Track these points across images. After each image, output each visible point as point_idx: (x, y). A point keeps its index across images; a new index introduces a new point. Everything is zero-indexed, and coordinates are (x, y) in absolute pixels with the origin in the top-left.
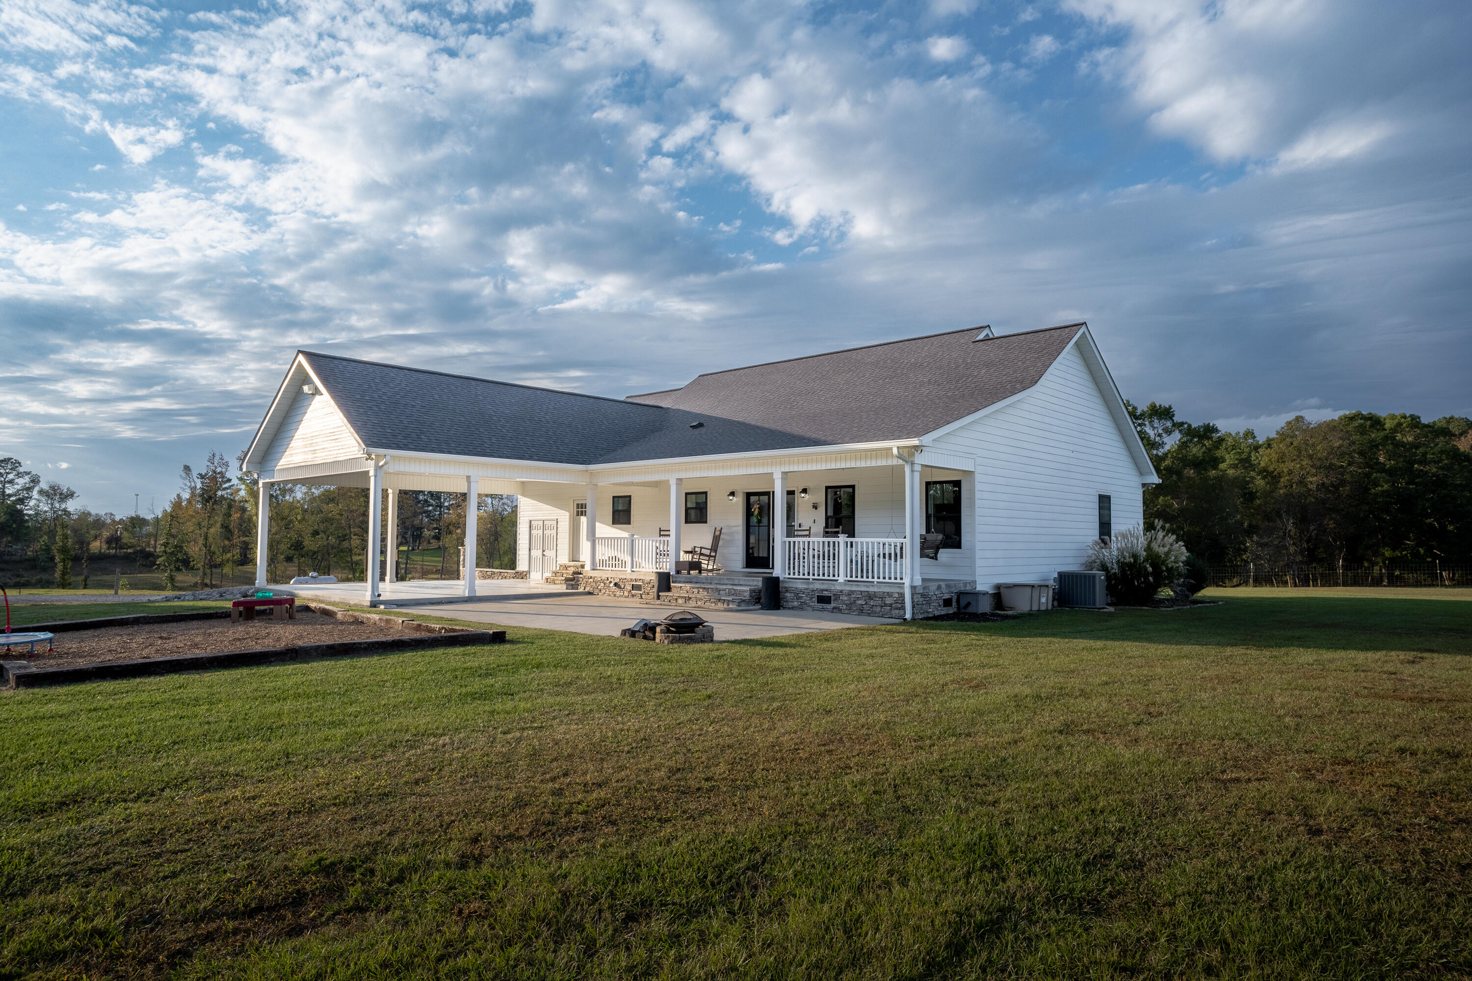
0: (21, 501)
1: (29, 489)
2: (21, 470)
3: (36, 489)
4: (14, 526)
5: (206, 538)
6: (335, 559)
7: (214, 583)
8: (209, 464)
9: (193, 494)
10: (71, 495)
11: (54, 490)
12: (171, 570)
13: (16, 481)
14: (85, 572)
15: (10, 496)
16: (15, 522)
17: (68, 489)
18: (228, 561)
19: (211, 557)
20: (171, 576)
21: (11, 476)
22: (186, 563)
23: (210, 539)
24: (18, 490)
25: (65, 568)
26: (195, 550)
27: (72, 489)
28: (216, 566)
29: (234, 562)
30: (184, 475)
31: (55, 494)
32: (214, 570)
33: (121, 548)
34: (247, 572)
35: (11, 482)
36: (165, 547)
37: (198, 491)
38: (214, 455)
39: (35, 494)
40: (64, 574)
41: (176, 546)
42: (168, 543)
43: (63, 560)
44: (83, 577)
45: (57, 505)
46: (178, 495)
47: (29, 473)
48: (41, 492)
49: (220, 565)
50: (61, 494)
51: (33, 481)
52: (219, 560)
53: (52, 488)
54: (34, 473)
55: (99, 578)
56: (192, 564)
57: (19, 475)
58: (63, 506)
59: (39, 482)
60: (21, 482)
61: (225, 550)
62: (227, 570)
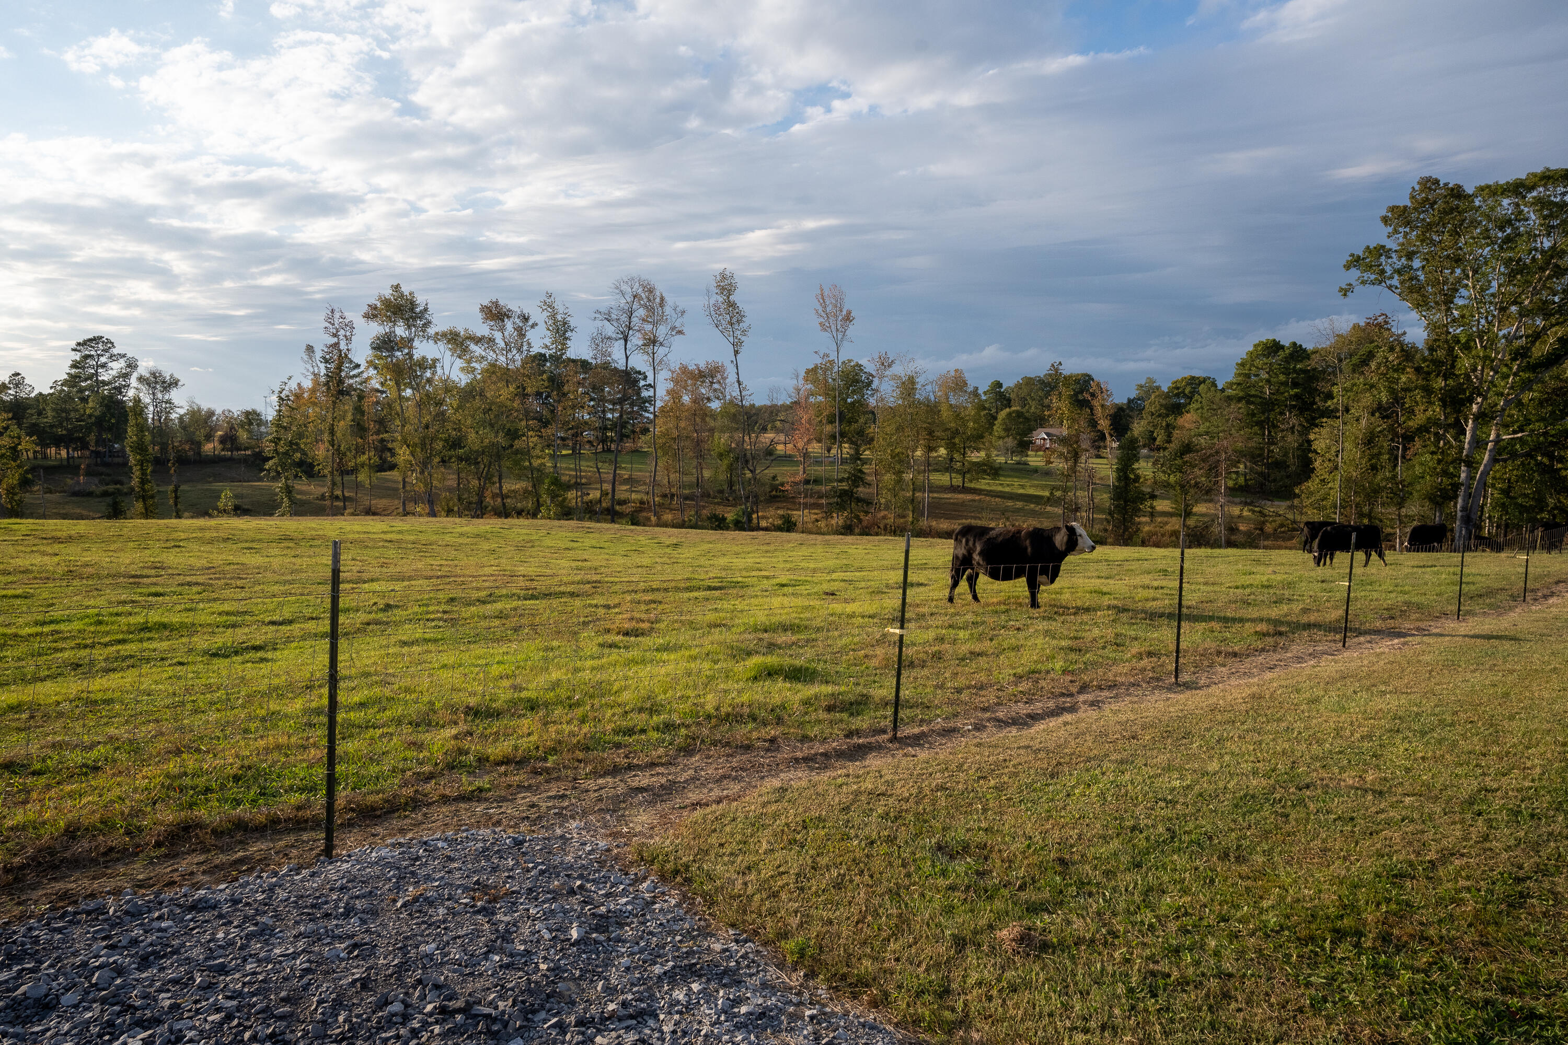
0: (119, 389)
1: (126, 376)
2: (115, 351)
3: (135, 376)
4: (113, 421)
5: (332, 432)
6: (508, 464)
7: (347, 494)
8: (328, 325)
9: (316, 382)
10: (175, 383)
11: (155, 377)
12: (287, 479)
13: (110, 364)
14: (174, 479)
15: (104, 383)
16: (113, 416)
17: (171, 376)
18: (363, 465)
19: (341, 459)
20: (288, 487)
21: (103, 360)
22: (308, 469)
23: (339, 434)
24: (114, 377)
25: (144, 473)
26: (321, 452)
27: (176, 376)
28: (348, 473)
29: (370, 467)
30: (306, 357)
31: (156, 383)
32: (346, 478)
33: (238, 449)
34: (387, 480)
35: (104, 366)
36: (276, 444)
37: (323, 379)
38: (333, 311)
39: (133, 381)
40: (143, 482)
41: (291, 443)
42: (279, 439)
43: (141, 463)
44: (171, 487)
45: (160, 396)
46: (299, 384)
47: (124, 356)
48: (141, 379)
49: (354, 471)
50: (164, 382)
51: (129, 366)
52: (351, 464)
53: (153, 374)
54: (129, 355)
55: (207, 486)
56: (316, 468)
57: (112, 357)
58: (167, 397)
59: (136, 366)
60: (117, 366)
61: (360, 450)
62: (362, 477)
